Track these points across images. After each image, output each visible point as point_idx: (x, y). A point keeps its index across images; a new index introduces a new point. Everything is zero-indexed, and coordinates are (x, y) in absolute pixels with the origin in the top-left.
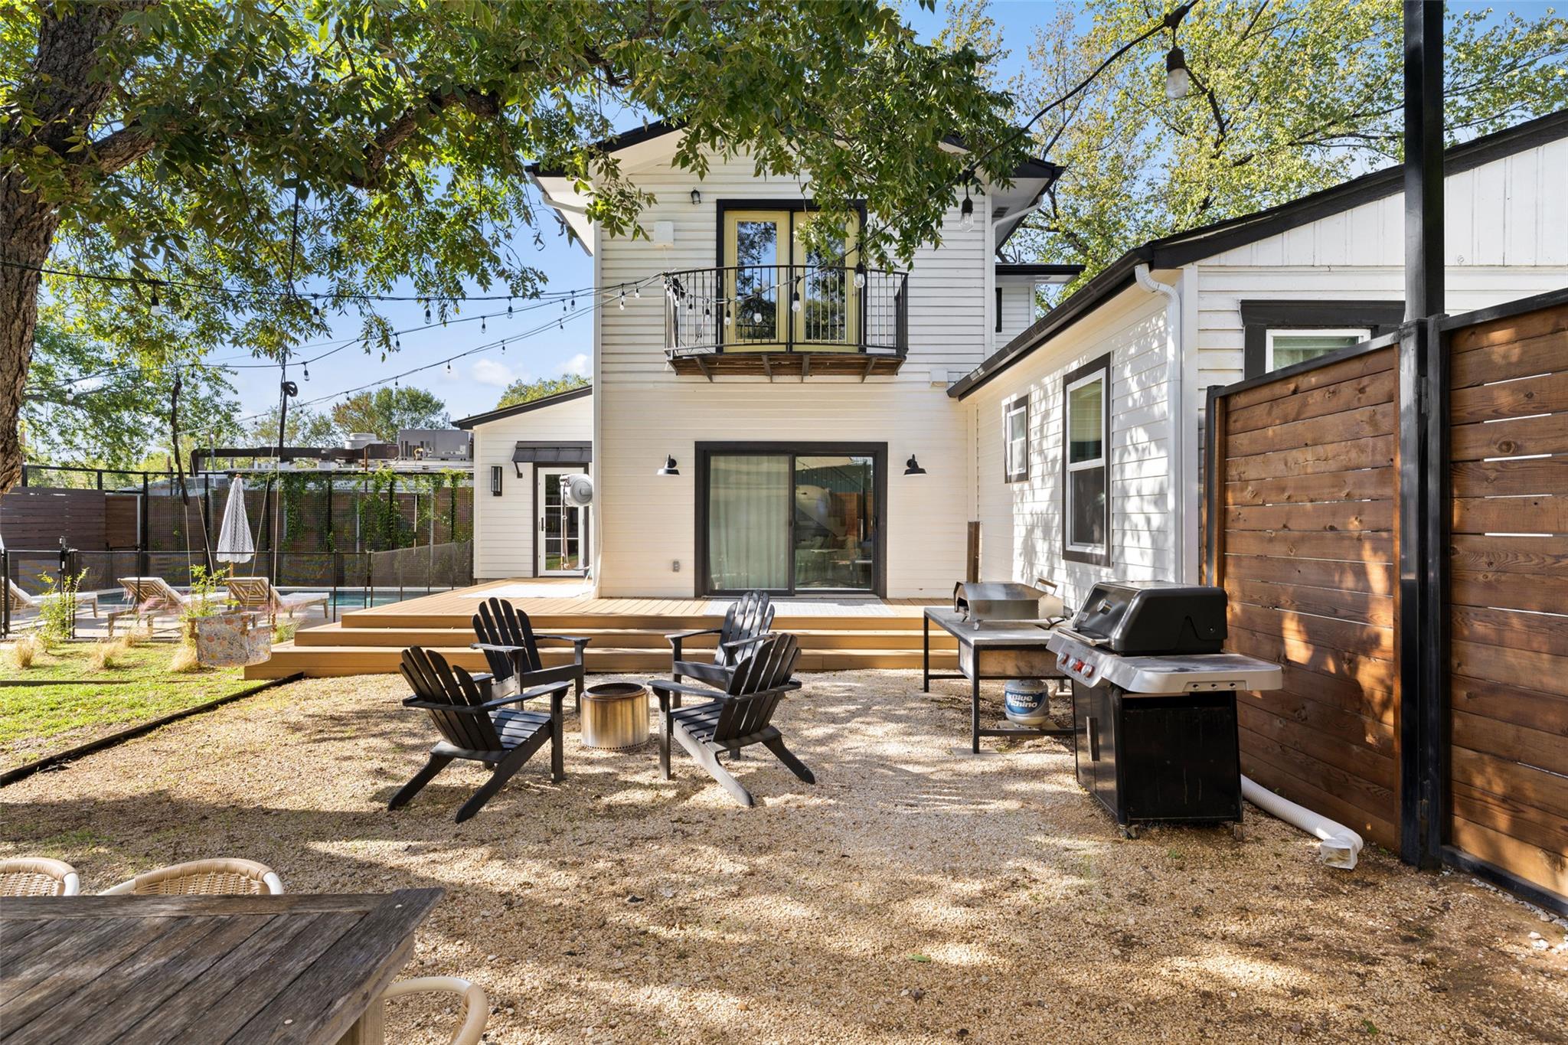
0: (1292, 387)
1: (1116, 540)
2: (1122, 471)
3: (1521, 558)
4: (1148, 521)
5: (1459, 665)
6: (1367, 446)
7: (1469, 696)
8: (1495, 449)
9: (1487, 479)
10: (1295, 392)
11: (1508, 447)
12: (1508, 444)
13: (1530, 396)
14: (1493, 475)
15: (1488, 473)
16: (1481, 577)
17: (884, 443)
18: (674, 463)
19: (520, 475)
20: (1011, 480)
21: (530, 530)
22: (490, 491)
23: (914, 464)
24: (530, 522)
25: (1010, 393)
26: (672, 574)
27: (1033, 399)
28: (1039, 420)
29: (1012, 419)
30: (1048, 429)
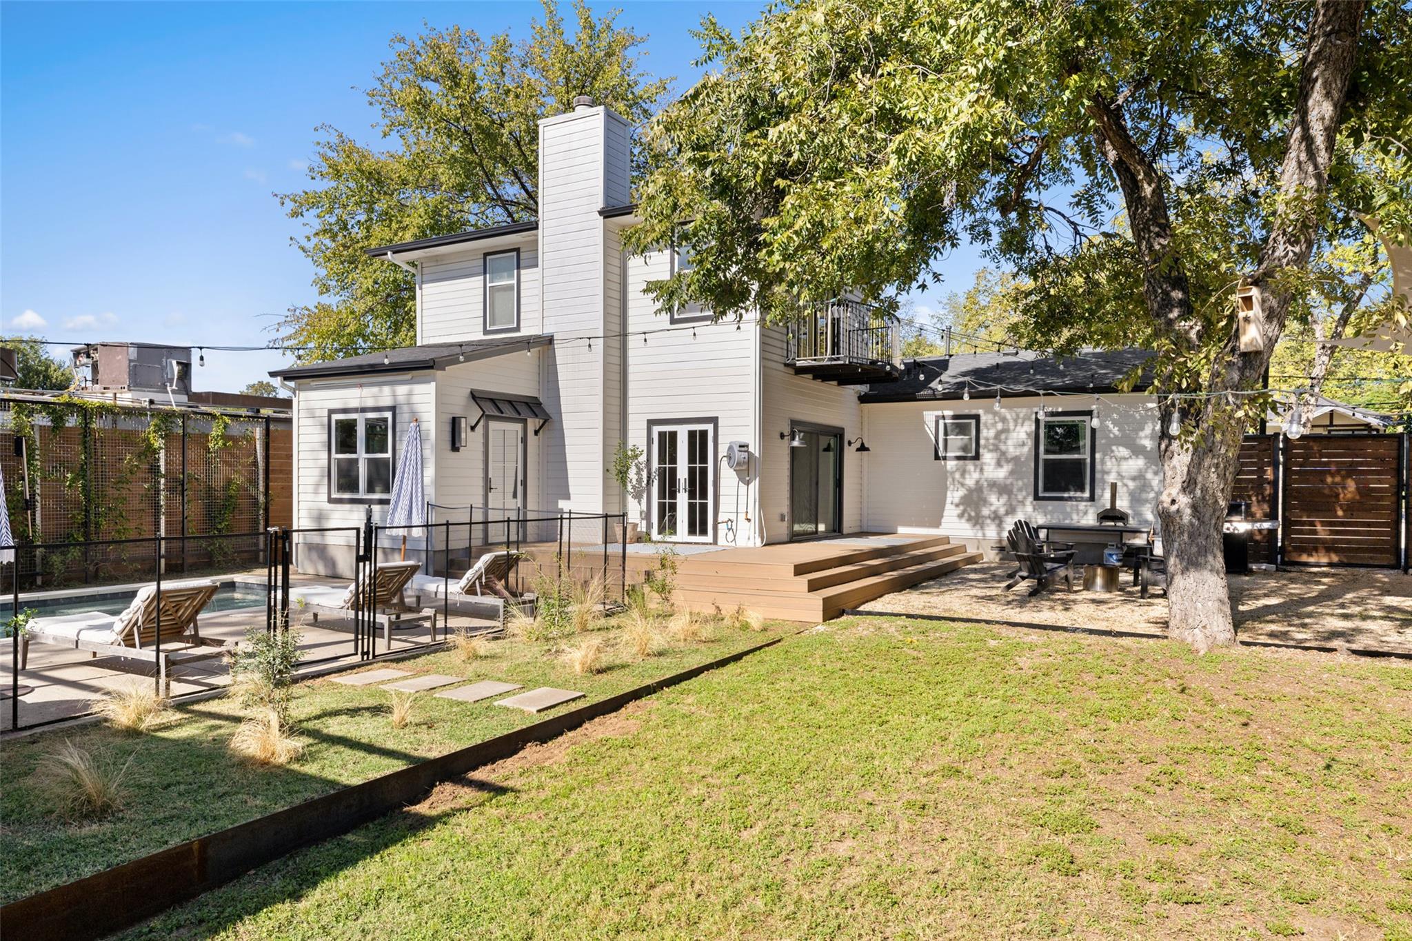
2: (1104, 463)
17: (843, 429)
18: (782, 436)
19: (473, 428)
20: (945, 458)
21: (481, 491)
22: (448, 446)
23: (863, 444)
24: (481, 483)
25: (942, 409)
26: (781, 524)
27: (983, 419)
28: (992, 433)
29: (945, 424)
30: (1006, 439)
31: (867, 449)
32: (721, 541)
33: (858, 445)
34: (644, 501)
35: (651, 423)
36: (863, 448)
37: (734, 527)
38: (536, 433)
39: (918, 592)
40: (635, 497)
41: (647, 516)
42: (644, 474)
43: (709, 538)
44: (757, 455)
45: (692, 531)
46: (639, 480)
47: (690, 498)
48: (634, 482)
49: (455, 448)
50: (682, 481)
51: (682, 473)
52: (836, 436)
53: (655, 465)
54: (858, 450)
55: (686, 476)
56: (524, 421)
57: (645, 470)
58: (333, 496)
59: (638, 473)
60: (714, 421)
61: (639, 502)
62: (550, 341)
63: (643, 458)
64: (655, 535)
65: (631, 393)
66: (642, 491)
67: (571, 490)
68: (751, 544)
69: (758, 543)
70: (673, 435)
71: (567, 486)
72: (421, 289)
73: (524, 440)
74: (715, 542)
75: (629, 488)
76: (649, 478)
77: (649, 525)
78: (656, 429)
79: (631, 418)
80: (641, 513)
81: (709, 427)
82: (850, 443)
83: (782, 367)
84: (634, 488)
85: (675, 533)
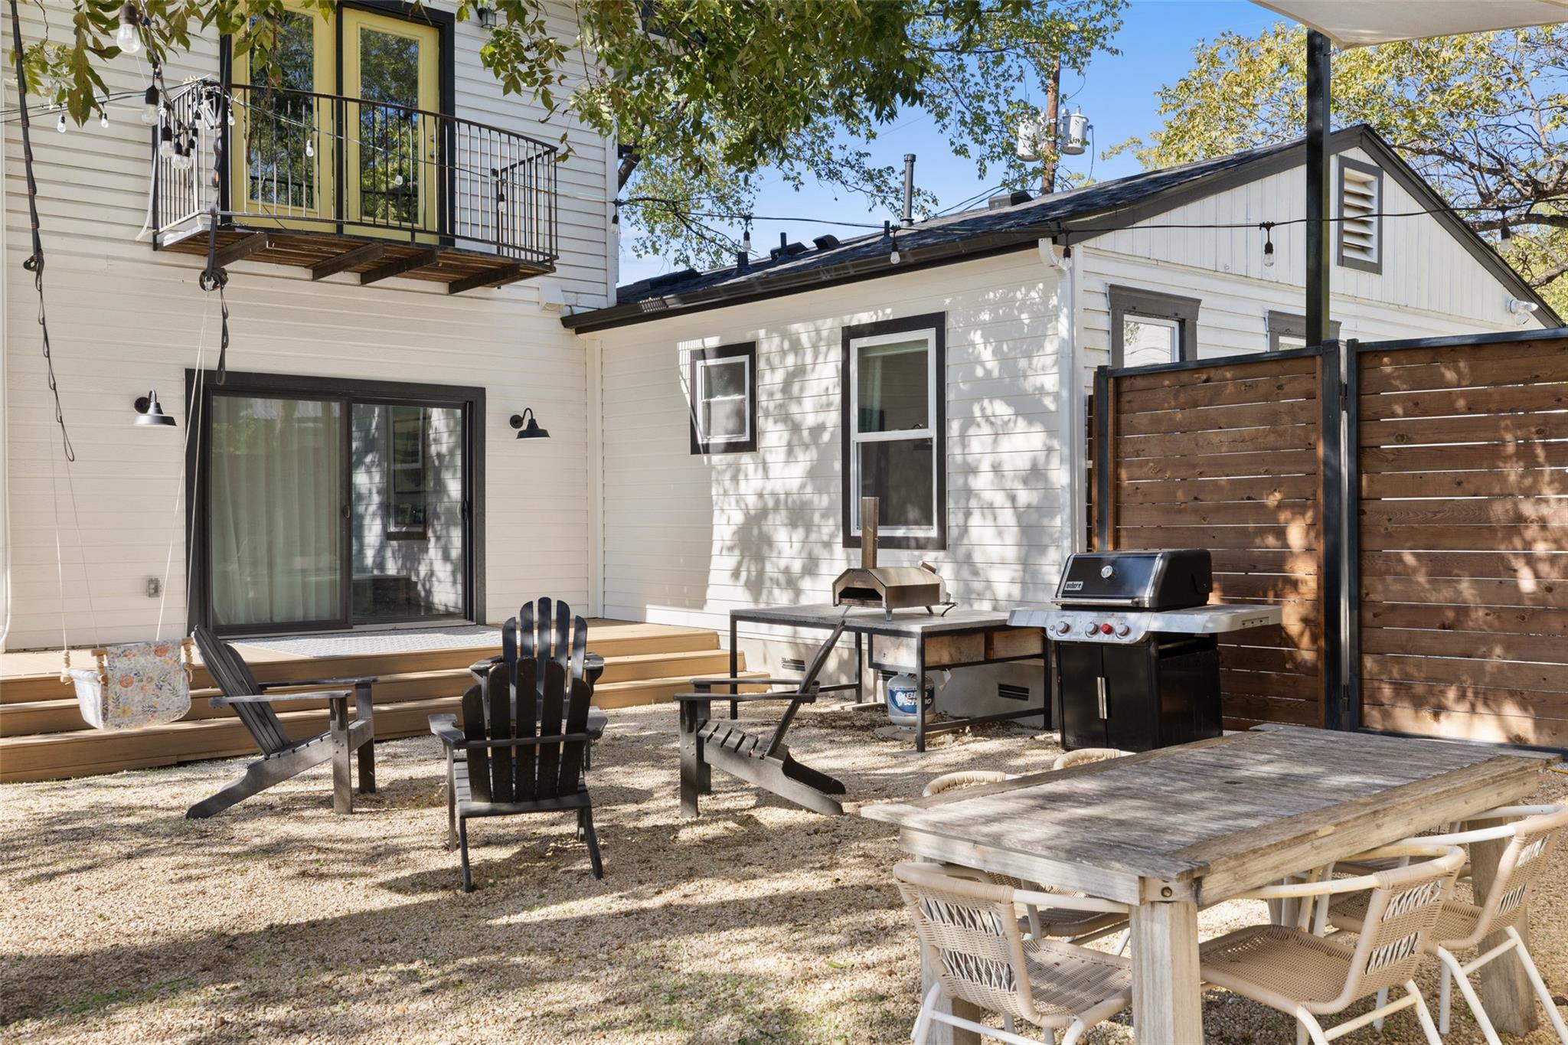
0: (1204, 377)
1: (954, 520)
2: (964, 446)
3: (1411, 515)
4: (1013, 499)
5: (1367, 594)
6: (1285, 431)
7: (1375, 615)
8: (1392, 439)
9: (1387, 461)
10: (1207, 381)
11: (1401, 438)
12: (1402, 436)
13: (1416, 404)
14: (1391, 457)
15: (1388, 456)
16: (1382, 530)
17: (484, 390)
18: (143, 405)
20: (706, 449)
23: (531, 423)
25: (702, 336)
27: (763, 348)
28: (779, 376)
29: (707, 369)
30: (802, 389)
31: (544, 434)
36: (532, 431)
82: (513, 422)
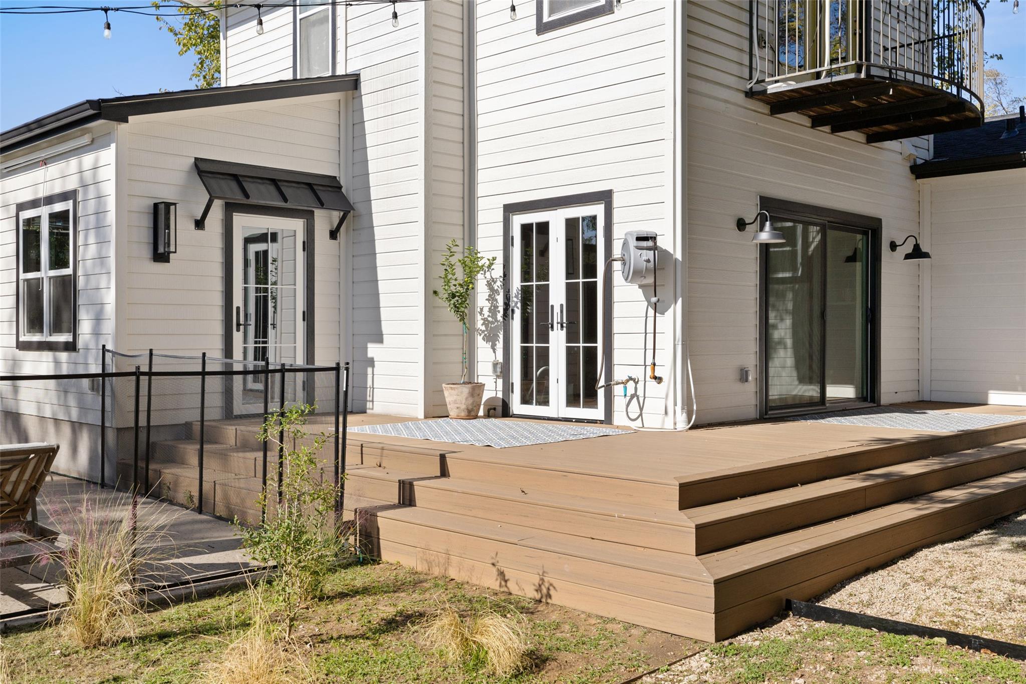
17: (880, 220)
18: (741, 225)
19: (200, 224)
21: (218, 329)
22: (146, 252)
23: (917, 247)
24: (218, 314)
26: (740, 387)
31: (926, 255)
32: (619, 418)
33: (908, 248)
34: (500, 345)
35: (510, 209)
36: (917, 253)
37: (640, 393)
38: (333, 235)
39: (1006, 542)
40: (487, 339)
41: (504, 370)
42: (500, 299)
43: (598, 413)
44: (679, 255)
45: (572, 400)
46: (493, 310)
47: (569, 340)
48: (486, 313)
49: (161, 256)
50: (557, 310)
51: (557, 297)
52: (865, 233)
53: (516, 283)
54: (908, 257)
55: (563, 301)
56: (308, 216)
57: (502, 294)
58: (22, 339)
59: (492, 298)
60: (605, 197)
61: (493, 348)
62: (353, 82)
63: (498, 271)
64: (517, 407)
65: (481, 162)
66: (496, 329)
67: (385, 327)
68: (669, 425)
69: (682, 423)
70: (543, 228)
71: (378, 321)
72: (225, 38)
73: (309, 246)
74: (608, 418)
75: (479, 325)
76: (507, 305)
77: (508, 388)
78: (518, 220)
79: (481, 204)
80: (495, 365)
81: (597, 210)
82: (893, 246)
83: (740, 98)
84: (486, 322)
85: (545, 402)
